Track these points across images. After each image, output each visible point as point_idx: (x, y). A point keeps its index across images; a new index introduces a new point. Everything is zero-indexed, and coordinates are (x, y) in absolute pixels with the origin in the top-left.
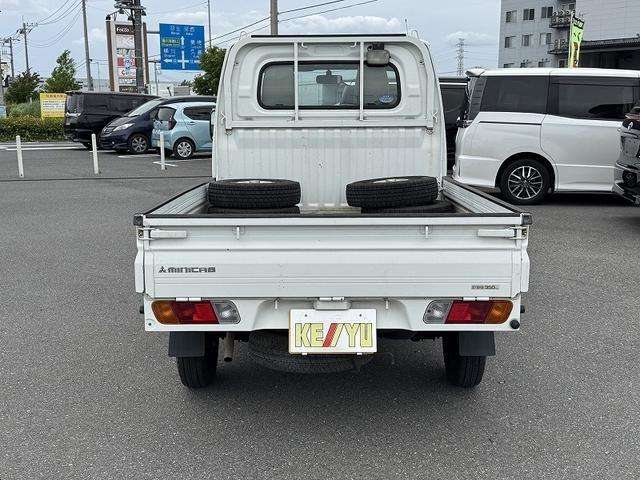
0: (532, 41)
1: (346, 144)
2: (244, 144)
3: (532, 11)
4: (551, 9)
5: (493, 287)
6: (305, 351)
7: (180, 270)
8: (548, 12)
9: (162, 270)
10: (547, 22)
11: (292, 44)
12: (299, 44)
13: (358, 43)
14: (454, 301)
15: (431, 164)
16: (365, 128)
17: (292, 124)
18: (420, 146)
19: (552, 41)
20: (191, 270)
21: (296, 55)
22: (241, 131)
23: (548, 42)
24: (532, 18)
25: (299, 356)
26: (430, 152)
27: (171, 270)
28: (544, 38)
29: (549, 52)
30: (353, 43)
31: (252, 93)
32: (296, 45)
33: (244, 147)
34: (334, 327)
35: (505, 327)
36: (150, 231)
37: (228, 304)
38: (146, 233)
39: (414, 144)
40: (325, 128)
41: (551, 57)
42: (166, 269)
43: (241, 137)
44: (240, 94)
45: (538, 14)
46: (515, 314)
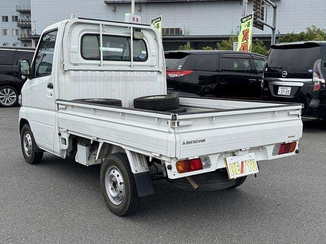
0: (8, 32)
1: (125, 79)
2: (75, 79)
3: (7, 17)
4: (17, 17)
5: (293, 137)
6: (235, 177)
7: (191, 142)
8: (15, 19)
9: (184, 144)
10: (15, 23)
11: (99, 25)
12: (102, 25)
13: (130, 27)
14: (282, 144)
15: (161, 89)
16: (133, 71)
17: (100, 68)
18: (156, 80)
19: (19, 33)
20: (195, 142)
21: (101, 31)
22: (73, 72)
23: (17, 34)
24: (7, 20)
25: (233, 179)
26: (160, 83)
27: (188, 143)
28: (14, 32)
29: (19, 39)
30: (127, 27)
31: (78, 50)
32: (101, 25)
33: (74, 81)
34: (242, 163)
35: (294, 153)
36: (178, 123)
37: (206, 158)
38: (176, 124)
39: (153, 79)
40: (114, 71)
41: (19, 42)
42: (185, 142)
43: (73, 75)
44: (72, 50)
45: (10, 19)
46: (297, 148)
